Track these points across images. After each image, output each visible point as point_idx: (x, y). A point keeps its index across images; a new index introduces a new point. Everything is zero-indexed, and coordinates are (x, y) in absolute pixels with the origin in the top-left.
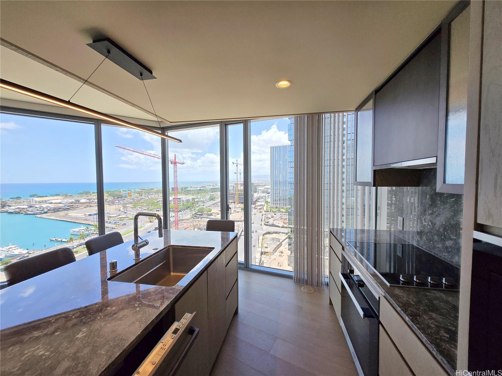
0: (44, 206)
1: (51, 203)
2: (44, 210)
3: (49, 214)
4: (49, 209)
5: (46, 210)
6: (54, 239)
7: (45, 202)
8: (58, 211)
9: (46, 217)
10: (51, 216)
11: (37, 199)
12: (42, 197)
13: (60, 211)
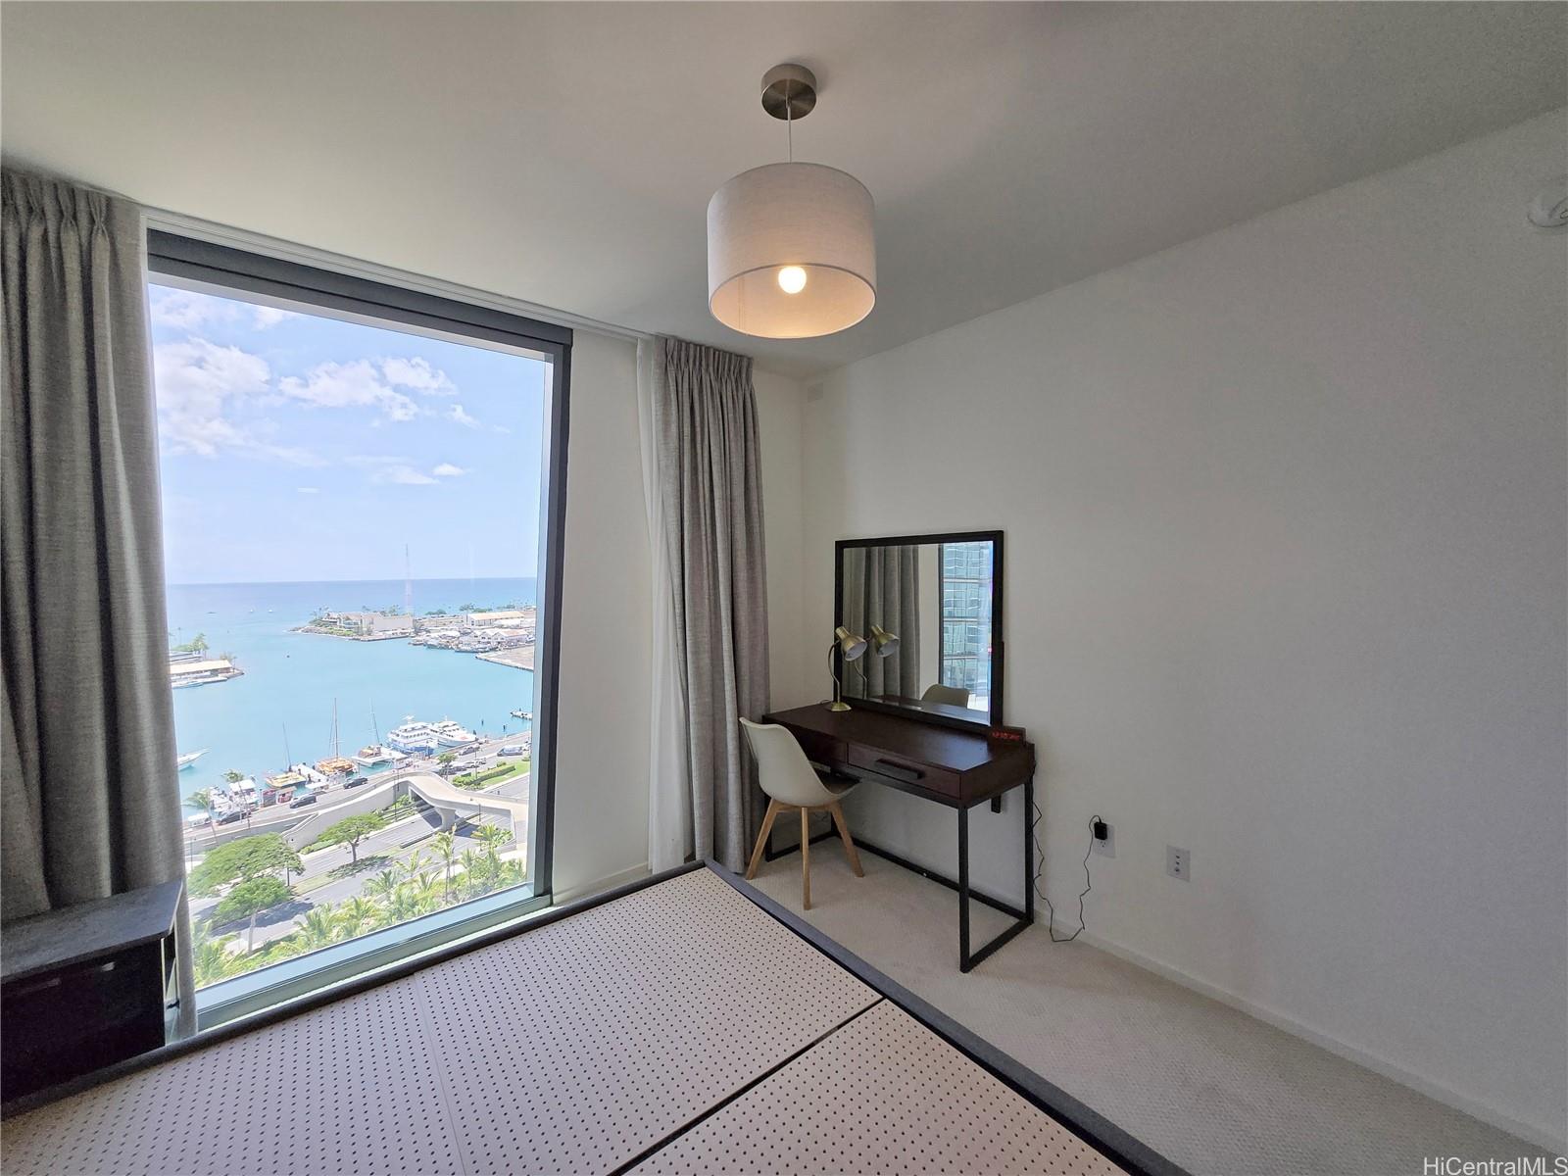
0: (490, 632)
1: (501, 627)
2: (489, 643)
3: (500, 653)
4: (499, 640)
5: (494, 644)
6: (519, 714)
7: (490, 623)
8: (516, 646)
9: (496, 660)
10: (505, 657)
11: (477, 617)
12: (482, 611)
13: (521, 646)
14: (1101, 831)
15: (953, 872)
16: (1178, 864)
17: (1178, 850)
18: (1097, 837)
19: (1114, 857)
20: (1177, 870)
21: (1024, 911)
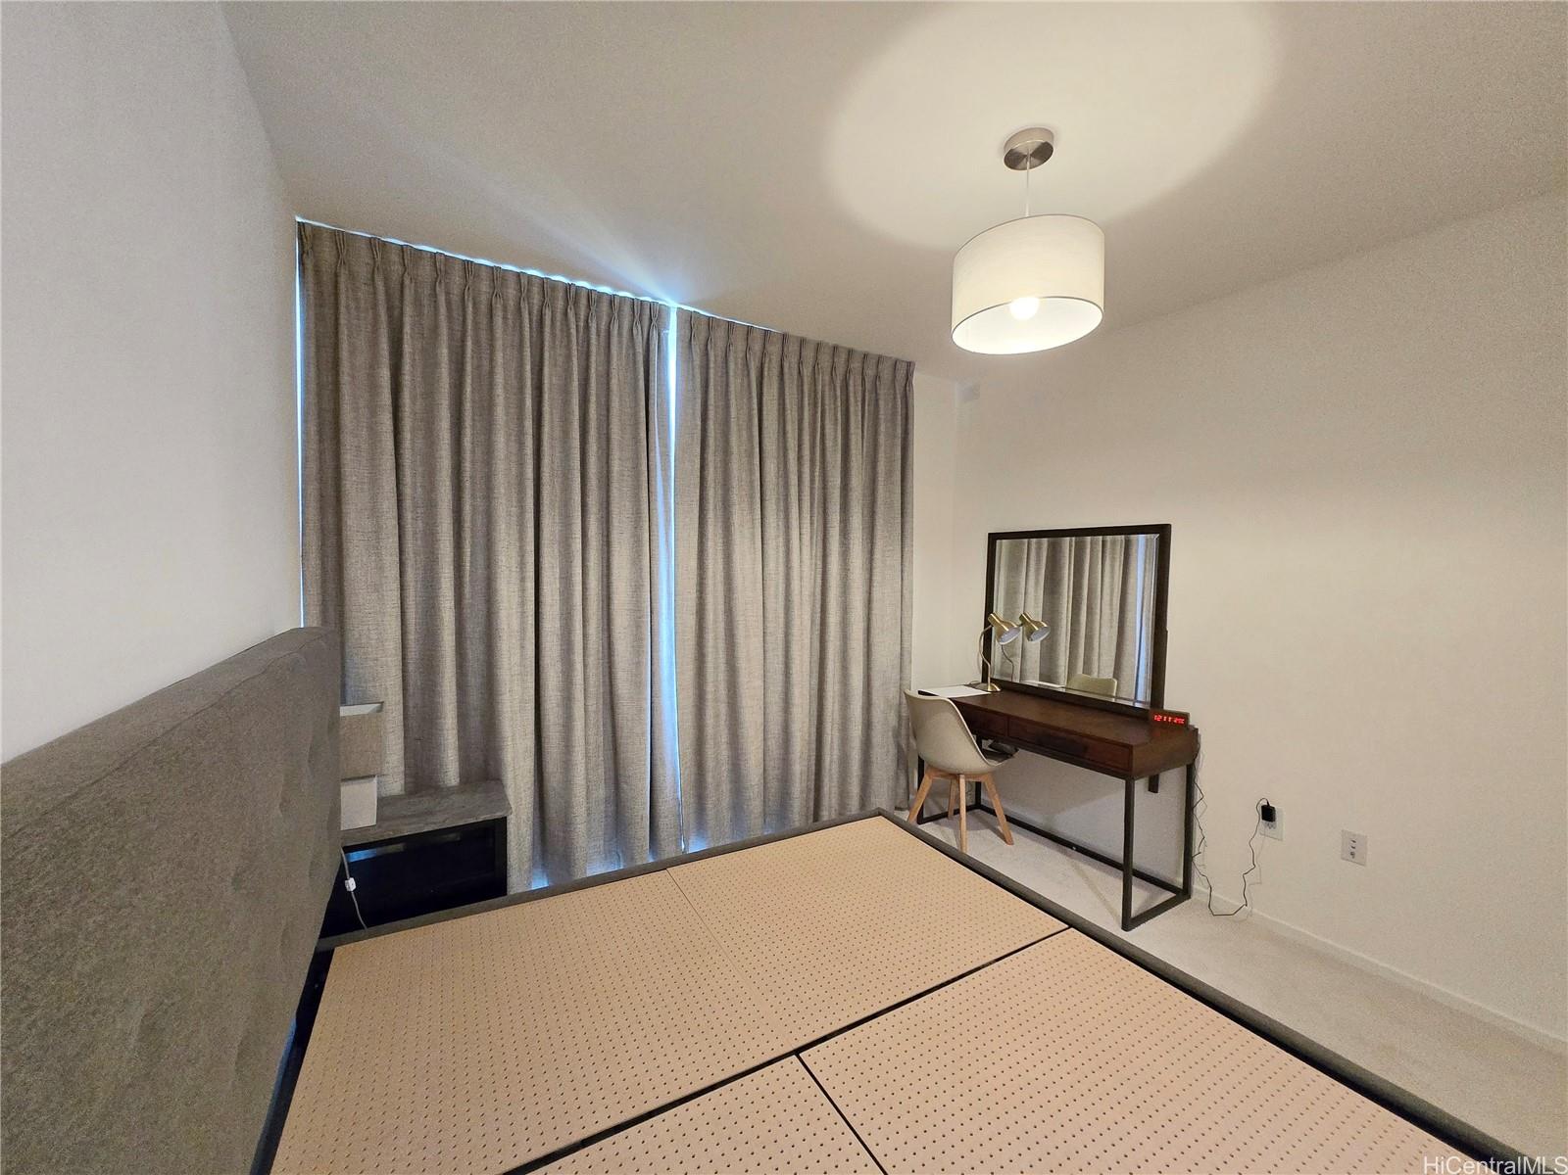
14: (1268, 813)
15: (1118, 854)
16: (1353, 850)
17: (1354, 835)
18: (1263, 819)
19: (1281, 840)
20: (1352, 854)
21: (1181, 887)
